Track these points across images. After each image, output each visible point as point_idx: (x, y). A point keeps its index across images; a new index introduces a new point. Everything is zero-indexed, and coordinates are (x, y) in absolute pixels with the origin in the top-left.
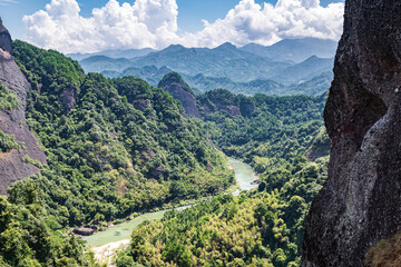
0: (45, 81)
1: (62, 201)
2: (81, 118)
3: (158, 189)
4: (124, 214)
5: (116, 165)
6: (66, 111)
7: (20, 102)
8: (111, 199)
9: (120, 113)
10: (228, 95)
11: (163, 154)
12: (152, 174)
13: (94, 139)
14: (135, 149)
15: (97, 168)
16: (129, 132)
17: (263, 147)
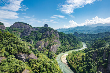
0: (61, 36)
1: (62, 49)
2: (64, 39)
3: (72, 47)
4: (68, 51)
5: (68, 45)
6: (63, 39)
7: (58, 38)
8: (67, 49)
9: (68, 39)
10: (83, 34)
11: (73, 43)
12: (72, 46)
13: (65, 42)
14: (70, 43)
15: (66, 45)
16: (69, 41)
17: (87, 41)
